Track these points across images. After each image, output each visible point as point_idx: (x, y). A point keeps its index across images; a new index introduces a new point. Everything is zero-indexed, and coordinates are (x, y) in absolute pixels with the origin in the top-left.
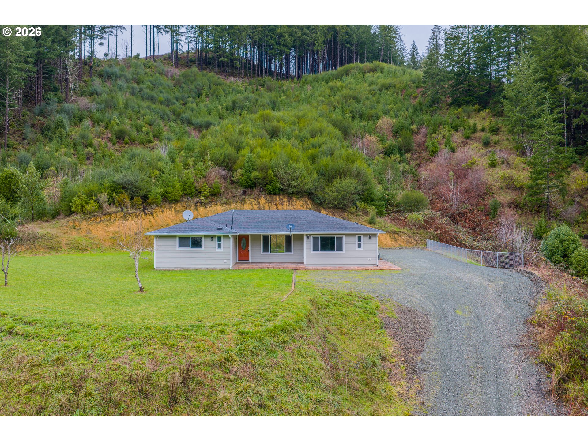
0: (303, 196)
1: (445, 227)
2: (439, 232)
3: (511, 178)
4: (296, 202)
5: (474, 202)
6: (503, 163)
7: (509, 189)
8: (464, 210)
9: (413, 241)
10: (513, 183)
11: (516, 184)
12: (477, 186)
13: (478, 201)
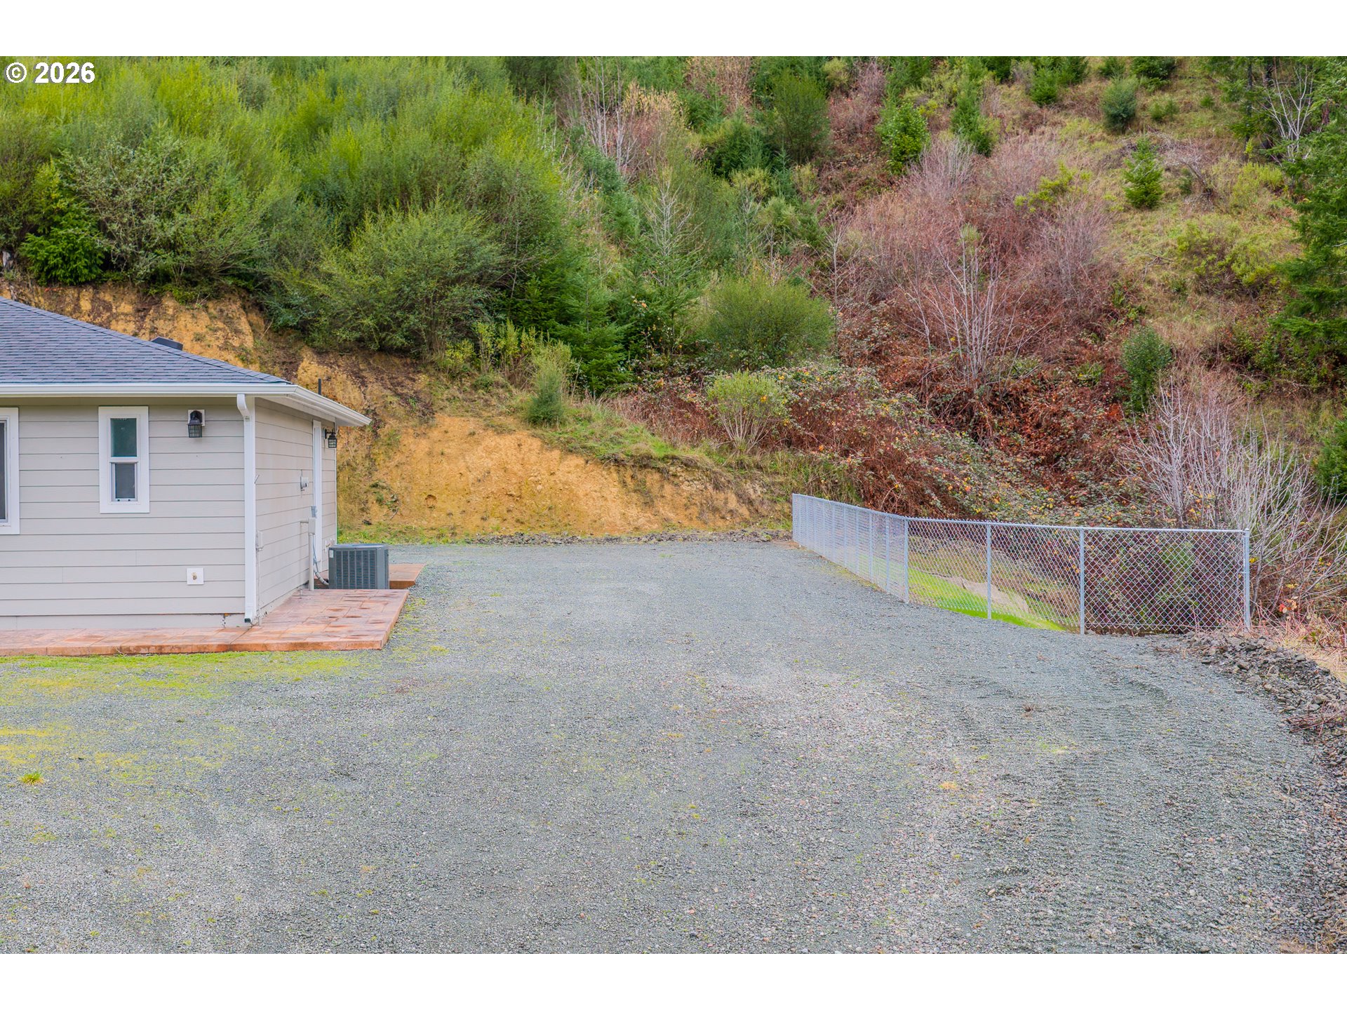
0: (217, 295)
1: (891, 438)
2: (856, 460)
3: (1216, 248)
4: (173, 318)
5: (1061, 348)
6: (1187, 190)
7: (1209, 292)
8: (1014, 383)
9: (733, 503)
10: (1228, 266)
11: (1238, 271)
12: (1075, 281)
13: (1079, 343)
